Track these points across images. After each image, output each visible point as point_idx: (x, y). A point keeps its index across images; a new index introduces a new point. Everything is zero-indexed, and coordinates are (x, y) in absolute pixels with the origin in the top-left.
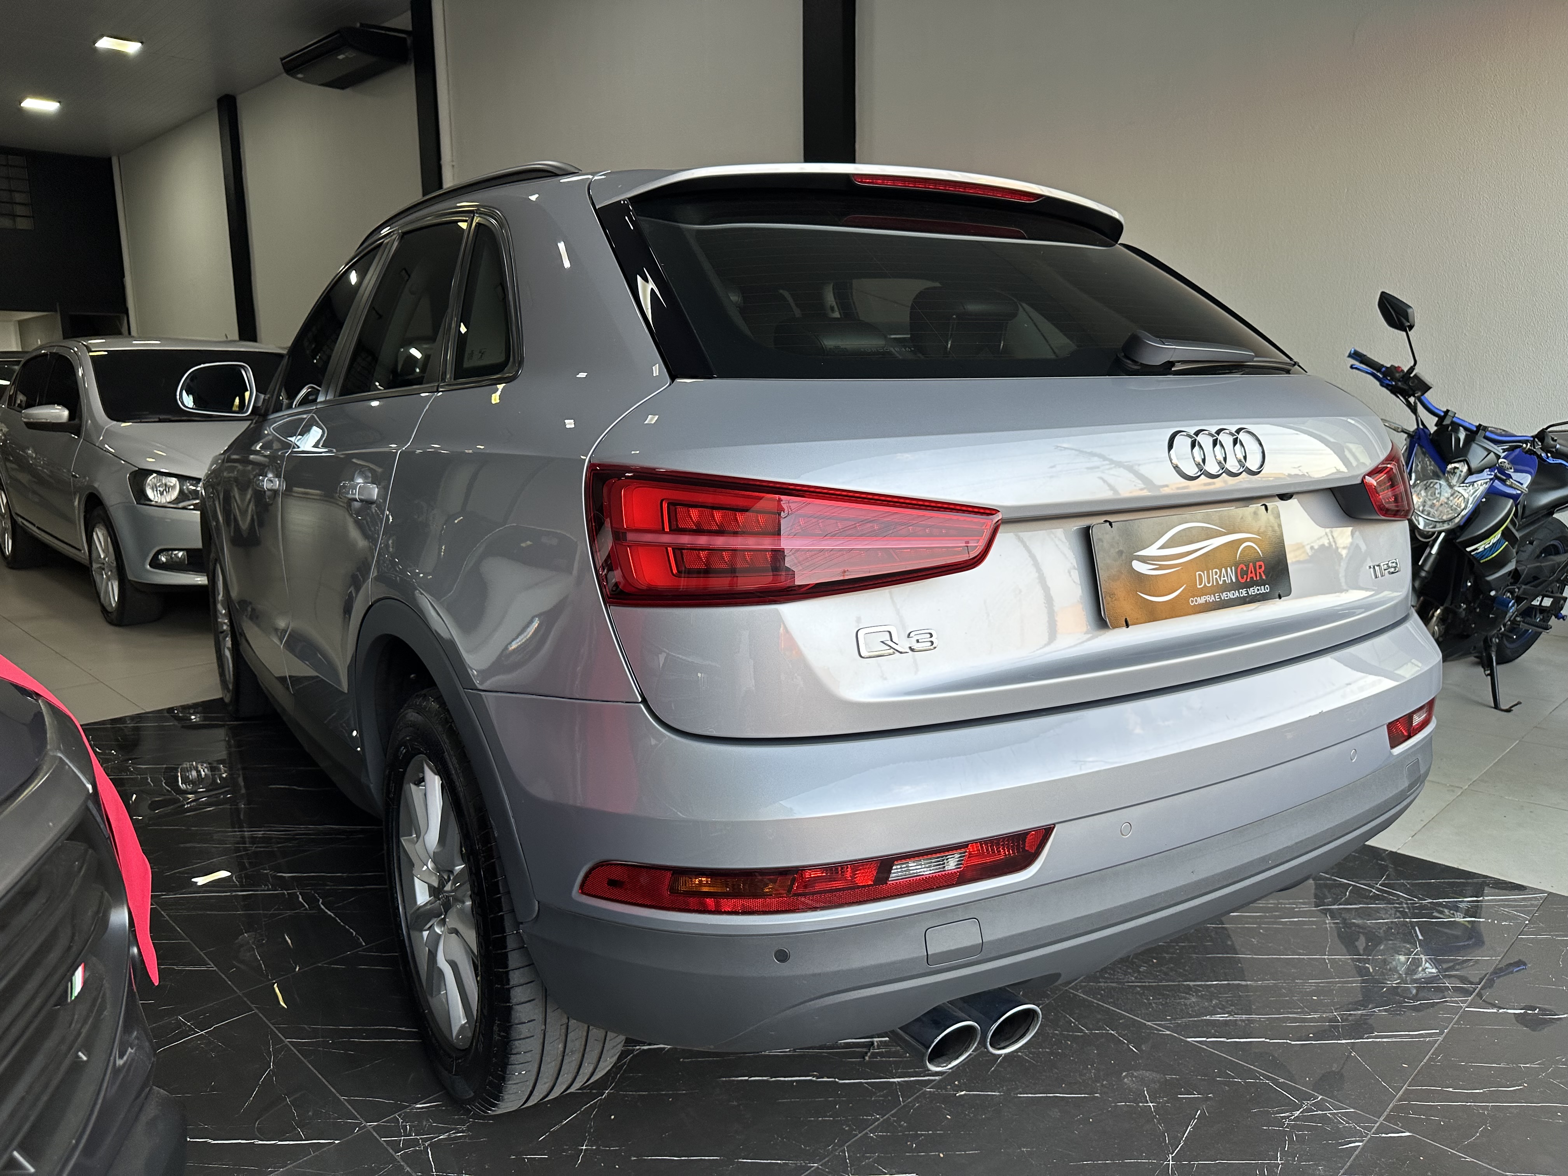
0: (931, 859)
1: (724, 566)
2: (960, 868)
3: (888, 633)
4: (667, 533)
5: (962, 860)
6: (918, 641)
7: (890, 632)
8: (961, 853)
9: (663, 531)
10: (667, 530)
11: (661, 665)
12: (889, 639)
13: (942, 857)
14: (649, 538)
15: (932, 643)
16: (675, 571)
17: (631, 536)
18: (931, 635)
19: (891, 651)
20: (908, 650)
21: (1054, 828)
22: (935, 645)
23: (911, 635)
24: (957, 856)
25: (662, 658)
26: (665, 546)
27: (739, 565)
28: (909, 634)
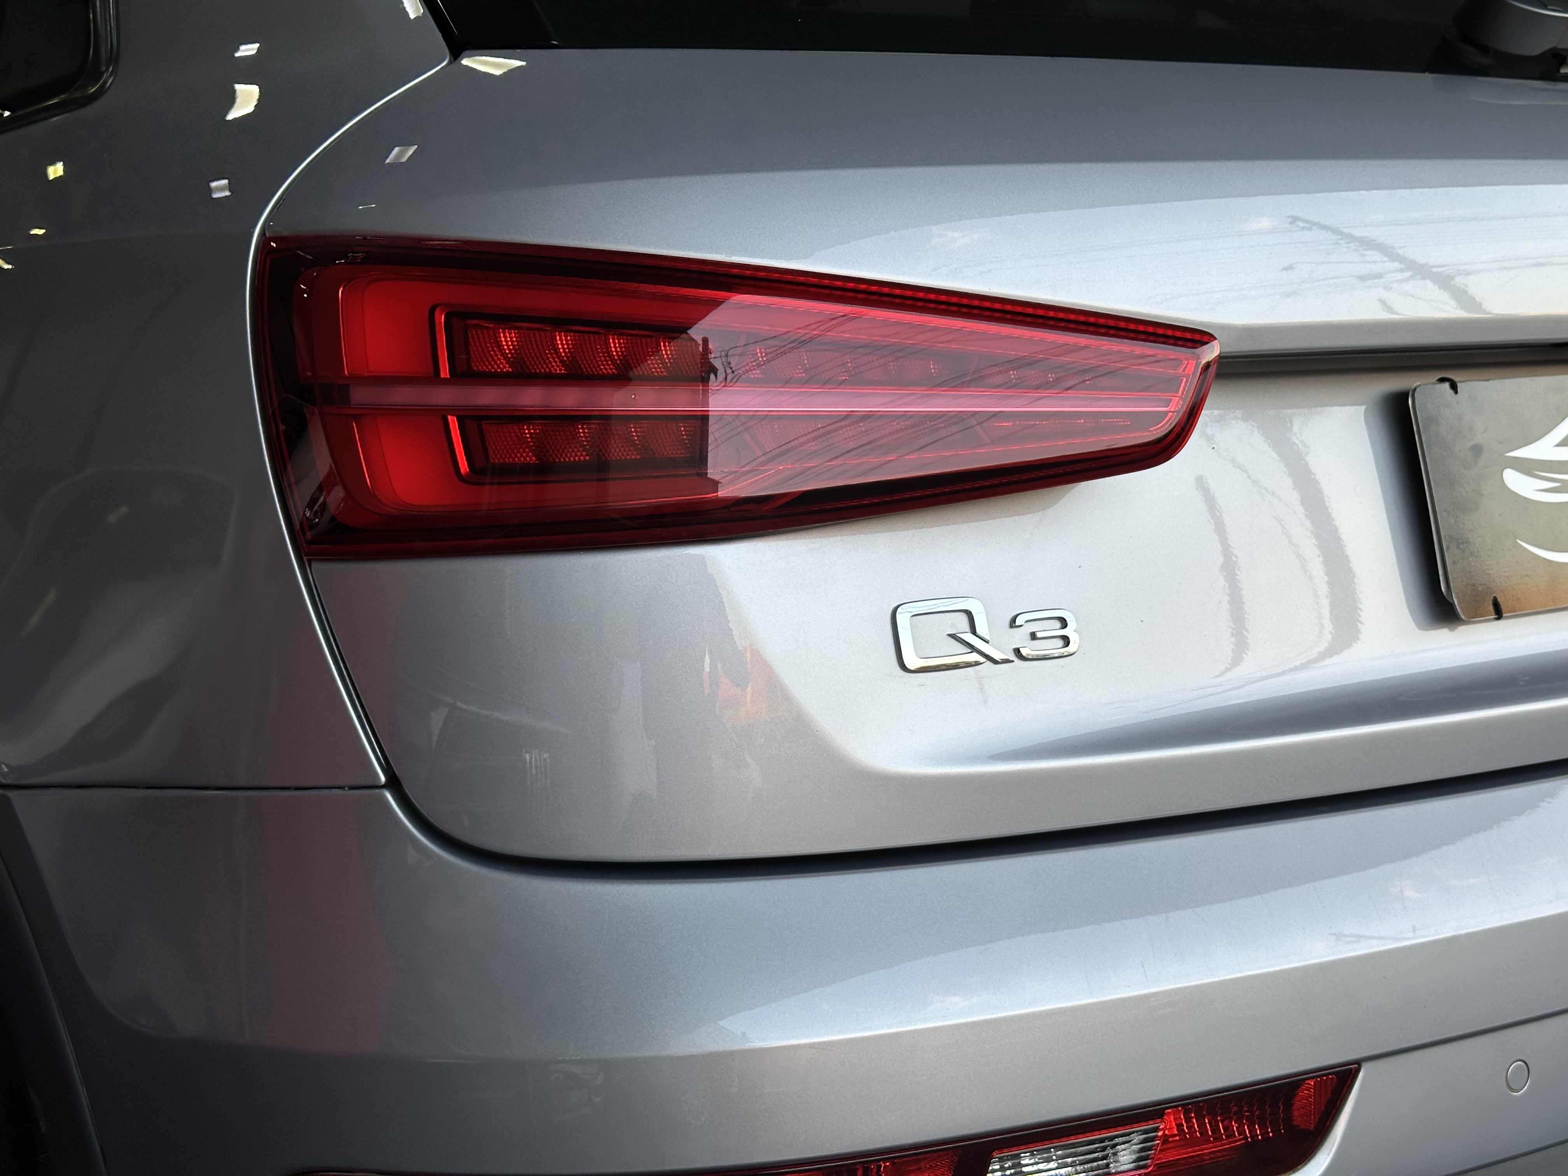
0: (1074, 1146)
1: (584, 457)
2: (1144, 1167)
3: (964, 618)
4: (445, 382)
5: (1150, 1148)
6: (1033, 636)
7: (969, 614)
8: (1146, 1132)
9: (434, 378)
10: (445, 373)
11: (435, 739)
12: (967, 628)
13: (1102, 1141)
14: (404, 395)
15: (1066, 640)
16: (464, 467)
17: (360, 395)
18: (1064, 623)
19: (975, 657)
20: (1012, 657)
21: (1358, 1071)
22: (1071, 648)
23: (1018, 623)
24: (1137, 1138)
25: (437, 718)
26: (442, 413)
27: (618, 451)
28: (1014, 620)
